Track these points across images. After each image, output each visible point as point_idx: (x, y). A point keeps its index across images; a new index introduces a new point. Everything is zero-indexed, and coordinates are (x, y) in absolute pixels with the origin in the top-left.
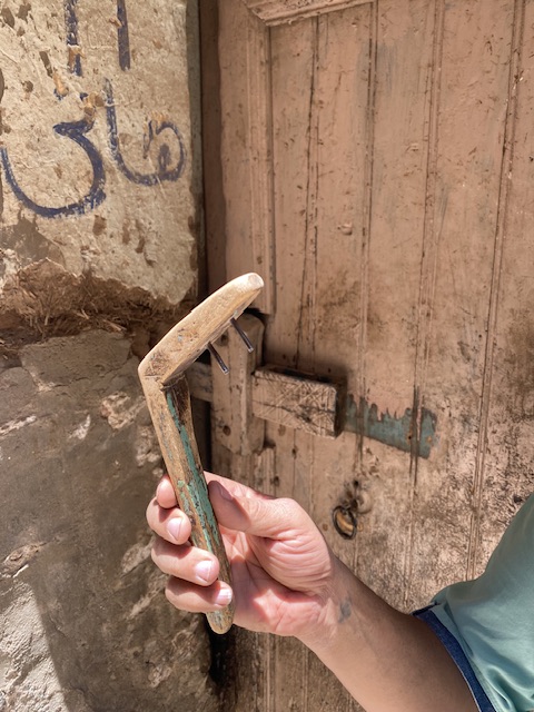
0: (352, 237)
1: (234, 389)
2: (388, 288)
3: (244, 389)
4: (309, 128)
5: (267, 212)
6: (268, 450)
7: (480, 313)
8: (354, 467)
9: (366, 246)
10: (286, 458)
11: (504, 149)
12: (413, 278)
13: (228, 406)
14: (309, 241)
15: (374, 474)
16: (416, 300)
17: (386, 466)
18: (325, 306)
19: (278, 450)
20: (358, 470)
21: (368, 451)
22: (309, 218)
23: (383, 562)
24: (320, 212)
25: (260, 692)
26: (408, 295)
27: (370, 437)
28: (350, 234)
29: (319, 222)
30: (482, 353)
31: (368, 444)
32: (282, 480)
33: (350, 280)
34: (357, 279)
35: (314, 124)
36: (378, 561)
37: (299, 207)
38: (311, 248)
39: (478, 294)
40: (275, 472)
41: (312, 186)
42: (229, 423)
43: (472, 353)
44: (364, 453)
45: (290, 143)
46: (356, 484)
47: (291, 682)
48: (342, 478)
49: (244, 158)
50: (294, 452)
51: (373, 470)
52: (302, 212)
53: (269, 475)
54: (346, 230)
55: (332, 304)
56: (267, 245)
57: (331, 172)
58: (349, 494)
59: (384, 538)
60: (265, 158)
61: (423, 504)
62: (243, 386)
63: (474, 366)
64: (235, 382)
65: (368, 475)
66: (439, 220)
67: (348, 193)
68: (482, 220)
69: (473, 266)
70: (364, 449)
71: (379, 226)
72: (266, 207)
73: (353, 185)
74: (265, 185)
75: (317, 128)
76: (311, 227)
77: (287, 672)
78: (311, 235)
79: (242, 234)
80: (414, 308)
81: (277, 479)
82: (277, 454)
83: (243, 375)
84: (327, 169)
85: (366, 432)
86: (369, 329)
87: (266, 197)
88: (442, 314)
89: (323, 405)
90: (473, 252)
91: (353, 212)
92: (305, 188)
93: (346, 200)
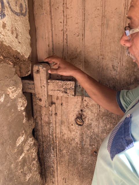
0: (79, 37)
1: (43, 87)
2: (91, 52)
3: (46, 86)
4: (64, 4)
5: (50, 30)
6: (53, 105)
7: (118, 56)
8: (81, 106)
9: (83, 40)
10: (59, 107)
11: (125, 8)
12: (98, 48)
13: (41, 92)
14: (64, 39)
15: (87, 107)
16: (99, 54)
17: (90, 104)
18: (71, 59)
19: (56, 104)
20: (82, 106)
21: (85, 100)
22: (64, 32)
23: (91, 131)
24: (68, 30)
25: (54, 177)
26: (97, 53)
27: (86, 96)
28: (78, 36)
29: (68, 33)
30: (119, 68)
31: (85, 98)
32: (58, 113)
33: (79, 50)
34: (81, 50)
35: (65, 2)
36: (89, 131)
37: (61, 29)
38: (65, 41)
39: (118, 51)
40: (56, 112)
41: (65, 22)
42: (41, 98)
43: (116, 68)
44: (84, 101)
45: (57, 8)
46: (82, 110)
47: (63, 171)
48: (77, 110)
49: (42, 13)
50: (62, 104)
51: (87, 105)
52: (62, 30)
53: (54, 112)
54: (77, 35)
55: (73, 59)
56: (51, 41)
57: (71, 17)
58: (80, 114)
59: (91, 124)
60: (49, 13)
61: (102, 113)
62: (46, 85)
63: (117, 72)
64: (42, 85)
65: (85, 108)
66: (106, 30)
67: (77, 23)
68: (119, 29)
69: (116, 43)
70: (84, 100)
71: (87, 33)
72: (50, 29)
73: (79, 21)
74: (50, 22)
75: (66, 3)
76: (65, 35)
77: (62, 169)
78: (65, 37)
79: (42, 38)
80: (99, 57)
81: (56, 113)
82: (56, 106)
83: (45, 82)
84: (70, 17)
85: (84, 95)
86: (85, 65)
87: (50, 26)
88: (107, 58)
89: (71, 87)
90: (116, 39)
91: (79, 29)
92: (63, 22)
93: (76, 26)
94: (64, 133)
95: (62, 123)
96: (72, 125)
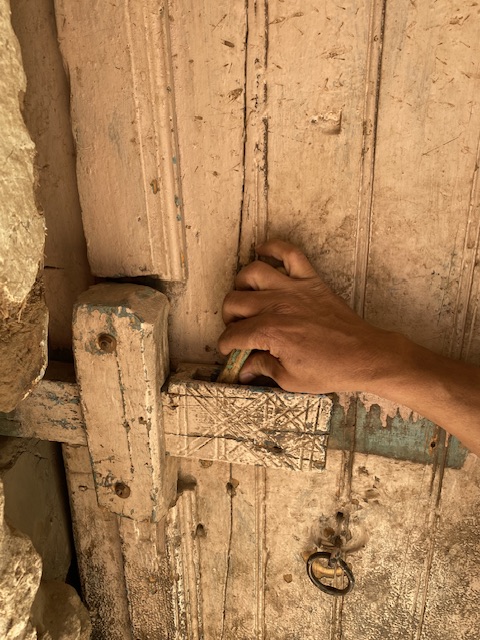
0: (342, 138)
3: (154, 422)
5: (162, 93)
6: (186, 493)
8: (338, 495)
9: (369, 154)
10: (218, 499)
14: (251, 147)
15: (372, 500)
16: (459, 242)
20: (344, 498)
21: (363, 470)
22: (251, 104)
24: (275, 93)
26: (445, 235)
27: (367, 452)
28: (337, 131)
29: (272, 111)
31: (360, 460)
32: (211, 529)
33: (336, 215)
34: (350, 212)
37: (230, 81)
38: (254, 159)
41: (256, 41)
42: (127, 478)
44: (355, 474)
46: (340, 516)
50: (231, 487)
51: (370, 494)
52: (235, 93)
54: (329, 126)
56: (166, 156)
57: (297, 15)
58: (329, 532)
62: (152, 417)
65: (362, 503)
67: (333, 55)
70: (355, 467)
71: (393, 116)
72: (160, 82)
73: (343, 41)
74: (156, 37)
76: (255, 120)
78: (256, 136)
79: (114, 137)
81: (200, 527)
82: (200, 495)
85: (359, 446)
87: (159, 63)
89: (306, 426)
91: (344, 92)
92: (240, 45)
93: (329, 69)
94: (241, 613)
95: (230, 572)
96: (288, 579)
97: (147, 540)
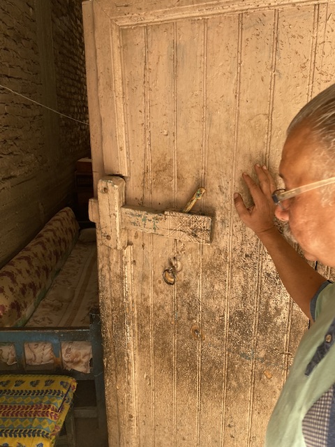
0: (168, 137)
1: (112, 216)
2: (186, 162)
5: (124, 124)
6: (130, 247)
7: (228, 172)
8: (173, 250)
9: (175, 142)
10: (140, 250)
13: (109, 225)
14: (146, 139)
15: (183, 252)
17: (188, 247)
18: (156, 172)
19: (135, 246)
21: (180, 241)
22: (146, 127)
23: (189, 294)
24: (152, 124)
25: (129, 373)
26: (195, 165)
29: (151, 129)
30: (229, 190)
32: (137, 261)
33: (168, 158)
34: (171, 157)
36: (186, 294)
37: (140, 122)
38: (148, 143)
39: (227, 163)
40: (134, 258)
41: (147, 111)
42: (110, 234)
43: (225, 191)
45: (135, 89)
46: (174, 258)
47: (145, 364)
48: (167, 256)
49: (111, 96)
50: (143, 246)
52: (143, 124)
53: (130, 259)
54: (165, 133)
55: (159, 171)
56: (125, 141)
57: (156, 104)
58: (171, 263)
59: (189, 283)
60: (122, 96)
61: (206, 263)
62: (117, 213)
63: (226, 197)
64: (112, 212)
65: (180, 253)
66: (208, 129)
67: (165, 115)
68: (227, 128)
69: (224, 150)
70: (177, 241)
71: (181, 131)
72: (123, 121)
73: (167, 111)
74: (123, 110)
75: (148, 82)
76: (147, 131)
77: (143, 360)
78: (148, 136)
79: (111, 135)
80: (198, 171)
81: (134, 261)
82: (134, 249)
83: (117, 208)
86: (178, 181)
87: (124, 117)
88: (211, 173)
90: (223, 144)
91: (168, 124)
92: (143, 112)
93: (164, 119)
94: (146, 296)
95: (143, 279)
96: (160, 282)
97: (117, 262)
